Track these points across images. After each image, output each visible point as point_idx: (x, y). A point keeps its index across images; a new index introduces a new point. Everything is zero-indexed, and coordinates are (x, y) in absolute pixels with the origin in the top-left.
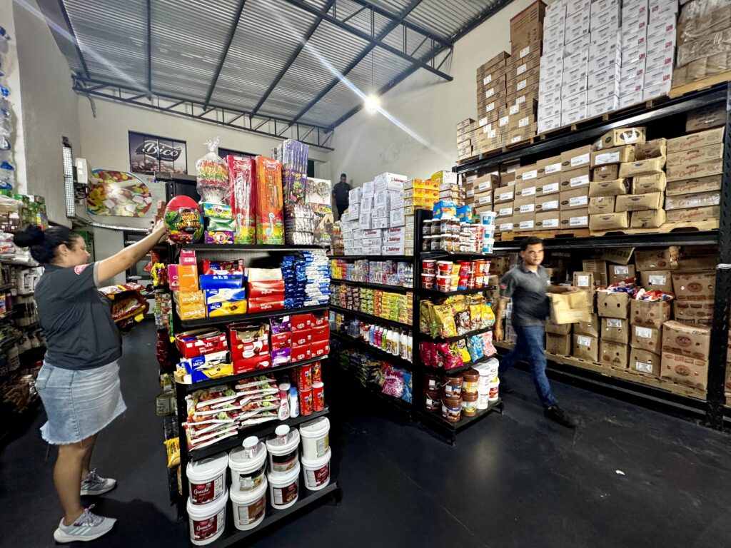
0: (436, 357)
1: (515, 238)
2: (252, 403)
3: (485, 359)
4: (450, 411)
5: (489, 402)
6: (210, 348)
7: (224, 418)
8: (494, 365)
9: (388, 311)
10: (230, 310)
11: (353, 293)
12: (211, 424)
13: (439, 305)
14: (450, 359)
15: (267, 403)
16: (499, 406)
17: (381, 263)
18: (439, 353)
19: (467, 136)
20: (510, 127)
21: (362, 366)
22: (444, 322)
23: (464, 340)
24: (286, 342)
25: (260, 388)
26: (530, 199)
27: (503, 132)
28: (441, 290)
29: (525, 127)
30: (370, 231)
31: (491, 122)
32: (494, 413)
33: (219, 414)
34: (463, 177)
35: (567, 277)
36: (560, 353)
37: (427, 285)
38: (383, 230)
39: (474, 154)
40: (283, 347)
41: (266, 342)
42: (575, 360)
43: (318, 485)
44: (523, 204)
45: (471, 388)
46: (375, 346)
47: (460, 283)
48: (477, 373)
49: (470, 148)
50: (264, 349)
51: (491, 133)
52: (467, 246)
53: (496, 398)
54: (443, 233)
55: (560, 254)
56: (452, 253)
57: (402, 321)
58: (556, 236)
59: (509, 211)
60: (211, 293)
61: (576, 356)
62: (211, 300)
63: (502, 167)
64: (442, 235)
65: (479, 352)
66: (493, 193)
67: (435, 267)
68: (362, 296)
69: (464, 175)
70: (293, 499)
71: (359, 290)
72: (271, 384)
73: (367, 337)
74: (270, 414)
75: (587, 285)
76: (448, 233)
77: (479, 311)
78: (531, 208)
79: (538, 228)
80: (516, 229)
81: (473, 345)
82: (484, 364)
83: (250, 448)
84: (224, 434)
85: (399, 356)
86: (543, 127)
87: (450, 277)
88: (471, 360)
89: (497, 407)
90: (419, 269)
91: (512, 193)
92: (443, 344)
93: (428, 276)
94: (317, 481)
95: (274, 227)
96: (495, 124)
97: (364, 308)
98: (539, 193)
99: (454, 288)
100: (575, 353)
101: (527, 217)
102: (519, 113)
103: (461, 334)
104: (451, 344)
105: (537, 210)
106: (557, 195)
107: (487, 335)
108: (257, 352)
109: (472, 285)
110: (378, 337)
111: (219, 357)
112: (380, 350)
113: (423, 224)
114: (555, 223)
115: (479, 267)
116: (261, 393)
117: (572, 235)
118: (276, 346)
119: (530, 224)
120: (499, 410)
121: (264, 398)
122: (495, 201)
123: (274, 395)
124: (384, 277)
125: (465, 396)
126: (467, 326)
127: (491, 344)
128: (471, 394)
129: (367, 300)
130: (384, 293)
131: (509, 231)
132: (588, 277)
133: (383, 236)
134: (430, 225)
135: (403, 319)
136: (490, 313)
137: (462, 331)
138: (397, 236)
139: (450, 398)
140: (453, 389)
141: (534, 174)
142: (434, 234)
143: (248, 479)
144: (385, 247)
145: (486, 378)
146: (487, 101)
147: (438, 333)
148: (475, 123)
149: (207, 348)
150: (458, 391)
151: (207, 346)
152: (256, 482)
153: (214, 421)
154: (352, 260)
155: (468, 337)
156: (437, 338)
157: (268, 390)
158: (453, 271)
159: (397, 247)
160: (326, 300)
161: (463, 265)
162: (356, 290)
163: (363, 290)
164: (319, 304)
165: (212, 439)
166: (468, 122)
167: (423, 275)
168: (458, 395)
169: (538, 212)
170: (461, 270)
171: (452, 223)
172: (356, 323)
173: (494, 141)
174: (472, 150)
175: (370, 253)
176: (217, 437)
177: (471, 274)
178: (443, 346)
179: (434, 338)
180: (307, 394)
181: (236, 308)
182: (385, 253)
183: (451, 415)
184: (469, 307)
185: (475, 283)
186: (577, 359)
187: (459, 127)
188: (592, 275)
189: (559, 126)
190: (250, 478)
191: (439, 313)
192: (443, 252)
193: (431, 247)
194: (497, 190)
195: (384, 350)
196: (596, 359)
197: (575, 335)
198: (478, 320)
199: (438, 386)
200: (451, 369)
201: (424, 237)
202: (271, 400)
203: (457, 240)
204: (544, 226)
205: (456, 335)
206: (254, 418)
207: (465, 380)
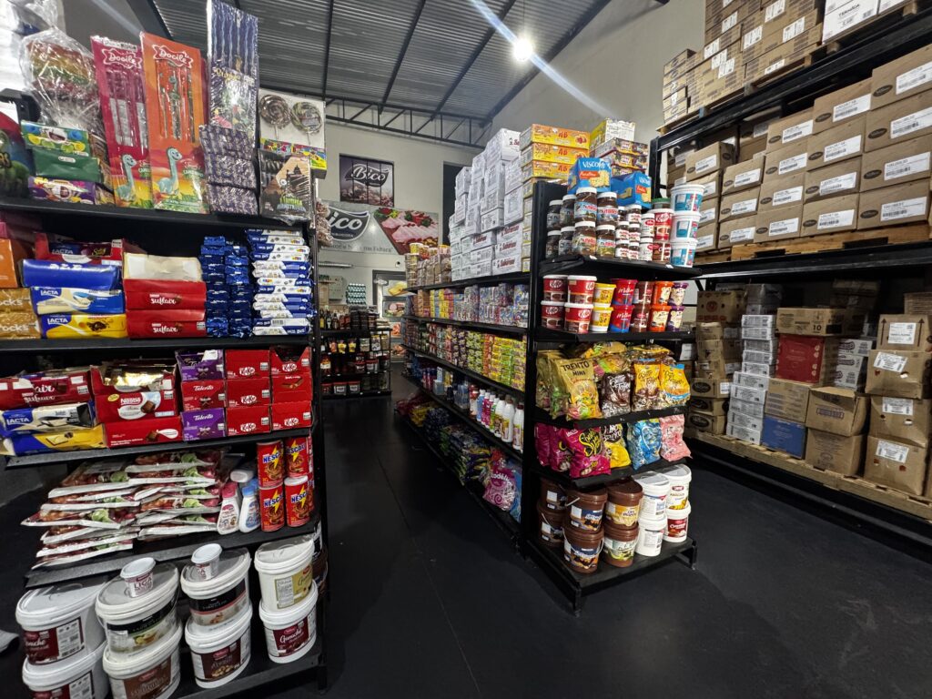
0: (558, 452)
1: (758, 254)
2: (166, 499)
3: (662, 465)
4: (577, 553)
5: (664, 543)
6: (48, 394)
7: (101, 520)
8: (683, 478)
9: (498, 368)
10: (89, 329)
11: (458, 339)
12: (80, 527)
13: (568, 358)
14: (579, 459)
15: (192, 502)
16: (689, 551)
17: (493, 288)
18: (563, 446)
19: (683, 81)
20: (765, 46)
21: (461, 452)
22: (572, 389)
23: (620, 426)
24: (215, 397)
25: (179, 474)
26: (795, 178)
27: (749, 60)
28: (572, 330)
29: (795, 38)
30: (478, 236)
31: (727, 46)
32: (677, 565)
33: (93, 510)
34: (669, 156)
35: (866, 327)
36: (833, 467)
37: (549, 321)
38: (496, 231)
39: (692, 110)
40: (206, 406)
41: (169, 394)
42: (867, 487)
43: (281, 655)
44: (779, 188)
45: (624, 516)
46: (483, 423)
47: (614, 320)
48: (639, 489)
49: (685, 102)
50: (165, 405)
51: (724, 65)
52: (633, 248)
53: (681, 538)
54: (579, 220)
55: (854, 285)
56: (592, 257)
57: (516, 385)
58: (844, 243)
59: (751, 205)
60: (43, 293)
61: (871, 480)
62: (43, 308)
63: (741, 128)
64: (578, 225)
65: (647, 453)
66: (721, 177)
67: (565, 285)
68: (469, 344)
69: (672, 151)
70: (225, 674)
71: (466, 334)
72: (201, 470)
73: (474, 408)
74: (203, 521)
75: (912, 342)
76: (587, 219)
77: (654, 375)
78: (796, 194)
79: (807, 231)
80: (763, 238)
81: (636, 437)
82: (659, 475)
83: (130, 580)
84: (107, 546)
85: (512, 443)
86: (834, 26)
87: (591, 306)
88: (631, 465)
89: (683, 553)
90: (539, 291)
91: (758, 172)
92: (569, 430)
93: (551, 303)
94: (279, 649)
95: (179, 178)
96: (734, 48)
97: (471, 363)
98: (816, 163)
99: (602, 329)
100: (869, 473)
101: (787, 211)
102: (784, 14)
103: (608, 414)
104: (587, 432)
105: (808, 196)
106: (857, 162)
107: (672, 422)
108: (149, 410)
109: (642, 326)
110: (487, 409)
111: (63, 413)
112: (487, 431)
113: (548, 209)
114: (846, 218)
115: (660, 292)
116: (183, 483)
117: (886, 239)
118: (191, 403)
119: (792, 226)
120: (687, 560)
121: (187, 492)
122: (725, 189)
123: (209, 489)
124: (497, 313)
125: (609, 527)
126: (623, 401)
127: (681, 440)
128: (623, 527)
129: (475, 350)
130: (496, 338)
131: (747, 242)
132: (914, 325)
133: (495, 242)
134: (558, 209)
135: (517, 382)
136: (679, 382)
137: (610, 410)
138: (513, 240)
139: (578, 529)
140: (584, 514)
141: (807, 127)
142: (564, 225)
143: (120, 633)
144: (496, 261)
145: (659, 501)
146: (724, 13)
147: (561, 410)
148: (696, 55)
149: (40, 395)
150: (596, 519)
151: (42, 390)
152: (139, 640)
153: (84, 522)
154: (459, 287)
155: (629, 420)
156: (559, 418)
157: (195, 479)
158: (598, 295)
159: (512, 258)
160: (301, 328)
161: (619, 285)
162: (461, 334)
163: (470, 334)
164: (284, 333)
165: (82, 551)
166: (685, 55)
167: (544, 303)
168: (595, 525)
169: (809, 201)
170: (616, 295)
171: (599, 201)
172: (465, 385)
173: (731, 78)
174: (689, 105)
175: (479, 273)
176: (92, 549)
177: (640, 305)
178: (569, 434)
179: (554, 418)
180: (270, 494)
181: (102, 326)
182: (498, 271)
183: (578, 559)
184: (632, 367)
185: (649, 321)
186: (873, 486)
187: (668, 69)
188: (926, 320)
189: (874, 13)
190: (126, 632)
191: (565, 375)
192: (578, 257)
193: (557, 251)
194: (730, 170)
195: (492, 431)
196: (918, 492)
197: (871, 438)
198: (651, 391)
199: (562, 504)
200: (582, 477)
201: (550, 233)
202: (202, 497)
203: (611, 235)
204: (819, 227)
205: (597, 415)
206: (170, 525)
207: (611, 499)
